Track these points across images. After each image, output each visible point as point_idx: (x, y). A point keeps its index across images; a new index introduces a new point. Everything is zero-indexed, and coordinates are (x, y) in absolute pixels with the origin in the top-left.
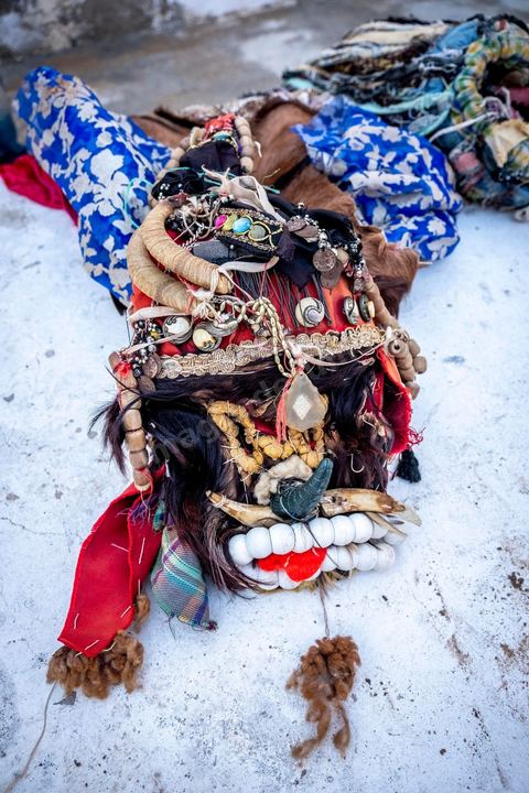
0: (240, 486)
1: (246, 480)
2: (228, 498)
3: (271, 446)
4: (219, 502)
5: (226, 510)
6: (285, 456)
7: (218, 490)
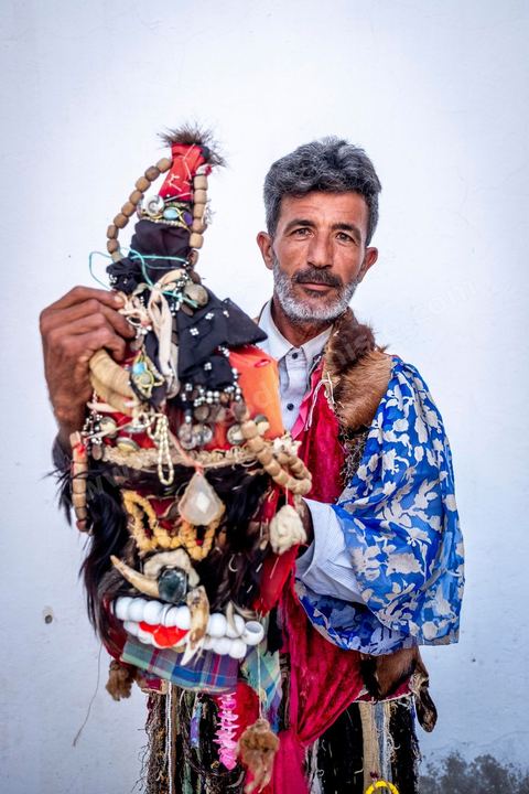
0: (136, 558)
1: (141, 554)
2: (127, 564)
3: (162, 536)
4: (118, 564)
5: (123, 573)
6: (172, 547)
7: (119, 557)
